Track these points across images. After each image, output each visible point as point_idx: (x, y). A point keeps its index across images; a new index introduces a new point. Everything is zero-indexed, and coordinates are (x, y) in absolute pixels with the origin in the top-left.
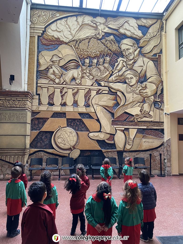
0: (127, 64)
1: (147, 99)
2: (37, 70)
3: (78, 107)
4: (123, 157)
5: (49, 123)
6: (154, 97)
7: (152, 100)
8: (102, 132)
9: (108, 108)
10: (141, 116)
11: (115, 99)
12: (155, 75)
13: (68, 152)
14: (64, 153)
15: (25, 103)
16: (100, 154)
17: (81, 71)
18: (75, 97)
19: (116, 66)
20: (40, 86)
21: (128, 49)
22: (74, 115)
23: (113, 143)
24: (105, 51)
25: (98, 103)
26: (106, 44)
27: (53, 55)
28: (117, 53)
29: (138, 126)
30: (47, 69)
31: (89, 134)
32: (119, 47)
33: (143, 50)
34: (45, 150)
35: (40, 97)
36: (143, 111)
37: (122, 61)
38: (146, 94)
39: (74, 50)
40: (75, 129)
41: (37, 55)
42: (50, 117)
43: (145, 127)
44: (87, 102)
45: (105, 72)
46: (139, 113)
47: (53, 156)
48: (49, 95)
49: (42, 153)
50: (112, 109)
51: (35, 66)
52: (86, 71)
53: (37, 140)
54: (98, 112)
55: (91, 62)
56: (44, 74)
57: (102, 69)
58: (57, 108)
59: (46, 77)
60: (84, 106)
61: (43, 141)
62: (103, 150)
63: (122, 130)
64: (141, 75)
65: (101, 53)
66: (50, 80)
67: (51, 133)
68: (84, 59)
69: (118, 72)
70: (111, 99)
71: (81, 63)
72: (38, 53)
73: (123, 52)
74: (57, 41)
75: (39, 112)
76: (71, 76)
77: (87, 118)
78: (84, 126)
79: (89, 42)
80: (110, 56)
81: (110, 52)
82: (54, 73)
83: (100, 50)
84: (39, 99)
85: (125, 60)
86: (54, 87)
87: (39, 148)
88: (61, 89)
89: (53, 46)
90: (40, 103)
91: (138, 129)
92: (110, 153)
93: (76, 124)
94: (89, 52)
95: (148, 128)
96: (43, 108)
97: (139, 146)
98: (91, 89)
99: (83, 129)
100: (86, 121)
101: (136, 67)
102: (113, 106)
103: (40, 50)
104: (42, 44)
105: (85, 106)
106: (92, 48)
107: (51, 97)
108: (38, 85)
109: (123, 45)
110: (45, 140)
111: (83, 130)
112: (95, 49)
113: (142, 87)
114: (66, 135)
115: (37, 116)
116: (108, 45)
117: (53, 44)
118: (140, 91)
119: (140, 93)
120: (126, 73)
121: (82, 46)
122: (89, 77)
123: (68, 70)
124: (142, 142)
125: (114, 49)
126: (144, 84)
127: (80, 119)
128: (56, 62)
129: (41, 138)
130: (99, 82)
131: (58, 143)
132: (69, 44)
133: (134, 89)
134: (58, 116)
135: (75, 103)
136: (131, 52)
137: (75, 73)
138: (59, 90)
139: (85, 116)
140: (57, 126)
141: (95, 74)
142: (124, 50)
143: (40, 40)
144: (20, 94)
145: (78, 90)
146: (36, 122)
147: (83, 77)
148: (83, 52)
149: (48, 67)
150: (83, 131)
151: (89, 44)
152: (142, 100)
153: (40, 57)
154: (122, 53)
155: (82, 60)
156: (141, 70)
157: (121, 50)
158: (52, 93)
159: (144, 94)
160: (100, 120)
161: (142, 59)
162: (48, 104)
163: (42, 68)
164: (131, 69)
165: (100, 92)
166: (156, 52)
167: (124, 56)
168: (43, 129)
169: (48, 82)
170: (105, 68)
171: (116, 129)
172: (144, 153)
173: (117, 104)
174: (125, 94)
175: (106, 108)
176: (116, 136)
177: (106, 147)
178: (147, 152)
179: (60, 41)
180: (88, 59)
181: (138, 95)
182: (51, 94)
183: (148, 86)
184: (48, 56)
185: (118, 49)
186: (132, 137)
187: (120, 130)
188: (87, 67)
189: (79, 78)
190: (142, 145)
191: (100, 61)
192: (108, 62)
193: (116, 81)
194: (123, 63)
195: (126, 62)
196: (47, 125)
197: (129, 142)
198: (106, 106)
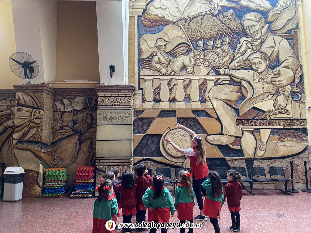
0: (252, 44)
1: (281, 90)
2: (138, 59)
3: (191, 102)
4: (254, 167)
5: (156, 124)
6: (291, 86)
7: (289, 91)
8: (223, 134)
9: (230, 102)
10: (275, 112)
11: (240, 91)
12: (291, 58)
13: (181, 160)
14: (176, 162)
15: (128, 100)
16: (222, 163)
17: (193, 57)
18: (186, 90)
19: (238, 48)
20: (144, 78)
21: (253, 25)
22: (186, 113)
23: (240, 148)
24: (223, 30)
25: (218, 96)
26: (224, 21)
27: (158, 38)
28: (239, 32)
29: (272, 125)
30: (151, 57)
31: (208, 137)
32: (241, 24)
33: (273, 26)
34: (152, 158)
35: (144, 92)
36: (278, 105)
37: (246, 42)
38: (280, 82)
39: (183, 31)
41: (138, 40)
42: (157, 117)
43: (282, 127)
44: (202, 96)
45: (225, 57)
46: (272, 108)
47: (163, 166)
48: (154, 89)
49: (149, 163)
50: (236, 104)
51: (136, 54)
52: (200, 57)
53: (142, 146)
54: (217, 108)
55: (205, 44)
56: (148, 63)
57: (220, 53)
58: (165, 105)
59: (149, 66)
60: (198, 101)
61: (149, 147)
62: (227, 158)
63: (250, 131)
64: (271, 58)
65: (218, 33)
66: (154, 70)
67: (158, 136)
68: (196, 41)
69: (242, 55)
70: (233, 90)
71: (193, 47)
72: (138, 37)
73: (246, 30)
74: (162, 21)
75: (143, 111)
76: (181, 64)
77: (203, 116)
78: (200, 128)
79: (202, 20)
80: (229, 37)
81: (230, 31)
82: (159, 62)
83: (217, 29)
84: (143, 95)
85: (249, 40)
86: (160, 79)
87: (145, 155)
88: (169, 80)
89: (156, 27)
90: (144, 100)
91: (272, 129)
92: (236, 162)
93: (189, 125)
94: (203, 32)
95: (286, 128)
96: (148, 105)
97: (274, 152)
98: (207, 79)
100: (202, 120)
101: (265, 48)
102: (237, 100)
103: (141, 33)
104: (143, 25)
105: (200, 101)
106: (206, 27)
107: (157, 91)
108: (141, 77)
109: (246, 21)
110: (152, 146)
111: (199, 132)
112: (209, 28)
113: (274, 74)
114: (177, 138)
115: (141, 116)
116: (227, 23)
117: (157, 25)
118: (272, 80)
119: (272, 82)
120: (252, 57)
121: (193, 25)
122: (203, 64)
123: (176, 57)
124: (277, 146)
125: (235, 27)
126: (277, 70)
127: (194, 118)
128: (161, 47)
129: (147, 143)
130: (217, 70)
131: (167, 149)
132: (177, 24)
133: (264, 77)
134: (166, 116)
135: (188, 98)
136: (258, 30)
137: (186, 59)
138: (167, 82)
139: (201, 114)
140: (166, 128)
141: (212, 60)
142: (247, 27)
143: (140, 21)
144: (123, 89)
145: (190, 81)
146: (140, 123)
147: (195, 64)
148: (195, 33)
149: (152, 54)
151: (202, 23)
152: (275, 91)
153: (141, 42)
154: (245, 32)
155: (194, 43)
156: (271, 52)
157: (244, 27)
158: (157, 86)
159: (278, 83)
160: (221, 119)
161: (272, 37)
162: (153, 101)
163: (145, 56)
164: (258, 51)
165: (218, 82)
166: (290, 28)
167: (248, 35)
168: (149, 132)
169: (153, 73)
170: (224, 51)
171: (243, 129)
172: (281, 160)
174: (252, 84)
175: (228, 102)
176: (242, 139)
177: (231, 154)
178: (285, 159)
179: (165, 21)
180: (201, 40)
181: (270, 85)
182: (157, 88)
183: (282, 73)
184: (151, 40)
185: (240, 26)
186: (264, 140)
187: (249, 132)
188: (201, 51)
189: (191, 66)
190: (279, 151)
191: (217, 43)
192: (227, 43)
193: (239, 68)
194: (248, 44)
195: (251, 43)
196: (153, 127)
197: (260, 146)
198: (228, 100)
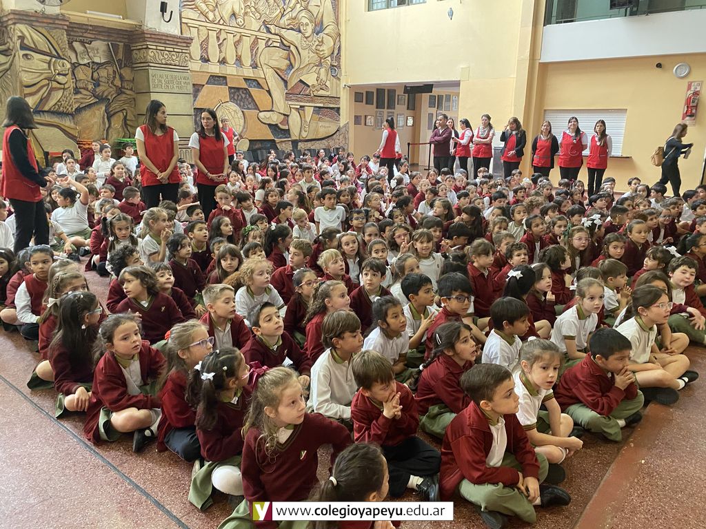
1: (323, 62)
5: (205, 94)
6: (331, 58)
7: (329, 64)
8: (273, 111)
9: (280, 71)
11: (289, 58)
12: (333, 23)
16: (273, 145)
18: (237, 48)
20: (188, 24)
22: (238, 82)
23: (288, 128)
25: (269, 63)
29: (315, 102)
31: (259, 114)
36: (320, 79)
38: (323, 52)
40: (240, 106)
42: (206, 84)
43: (321, 105)
45: (276, 9)
46: (315, 82)
48: (201, 42)
50: (285, 74)
54: (268, 77)
58: (215, 69)
59: (193, 5)
62: (276, 140)
64: (317, 20)
66: (199, 12)
69: (292, 11)
70: (283, 56)
77: (255, 87)
78: (252, 102)
86: (207, 28)
88: (217, 32)
92: (283, 144)
93: (240, 97)
95: (325, 106)
97: (315, 133)
98: (258, 37)
99: (250, 106)
100: (254, 91)
101: (312, 6)
102: (286, 70)
107: (204, 46)
108: (183, 21)
113: (318, 41)
118: (317, 48)
119: (317, 52)
120: (301, 15)
122: (254, 15)
124: (318, 127)
126: (321, 36)
127: (246, 89)
130: (268, 26)
133: (310, 44)
134: (216, 83)
135: (239, 59)
138: (215, 33)
139: (253, 84)
140: (216, 100)
141: (263, 11)
145: (241, 37)
147: (246, 14)
150: (250, 109)
152: (319, 63)
156: (317, 13)
158: (204, 38)
159: (321, 53)
160: (272, 91)
162: (200, 59)
164: (306, 8)
168: (198, 105)
169: (197, 17)
170: (275, 1)
173: (291, 66)
174: (300, 50)
175: (278, 71)
176: (290, 117)
177: (280, 135)
178: (323, 141)
181: (315, 54)
182: (204, 41)
183: (324, 41)
186: (308, 119)
189: (241, 15)
190: (318, 132)
193: (288, 27)
196: (202, 98)
197: (305, 126)
198: (278, 69)
